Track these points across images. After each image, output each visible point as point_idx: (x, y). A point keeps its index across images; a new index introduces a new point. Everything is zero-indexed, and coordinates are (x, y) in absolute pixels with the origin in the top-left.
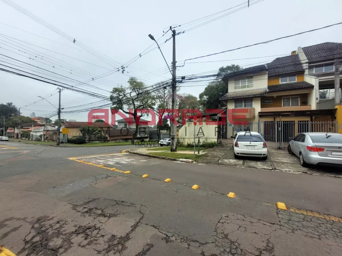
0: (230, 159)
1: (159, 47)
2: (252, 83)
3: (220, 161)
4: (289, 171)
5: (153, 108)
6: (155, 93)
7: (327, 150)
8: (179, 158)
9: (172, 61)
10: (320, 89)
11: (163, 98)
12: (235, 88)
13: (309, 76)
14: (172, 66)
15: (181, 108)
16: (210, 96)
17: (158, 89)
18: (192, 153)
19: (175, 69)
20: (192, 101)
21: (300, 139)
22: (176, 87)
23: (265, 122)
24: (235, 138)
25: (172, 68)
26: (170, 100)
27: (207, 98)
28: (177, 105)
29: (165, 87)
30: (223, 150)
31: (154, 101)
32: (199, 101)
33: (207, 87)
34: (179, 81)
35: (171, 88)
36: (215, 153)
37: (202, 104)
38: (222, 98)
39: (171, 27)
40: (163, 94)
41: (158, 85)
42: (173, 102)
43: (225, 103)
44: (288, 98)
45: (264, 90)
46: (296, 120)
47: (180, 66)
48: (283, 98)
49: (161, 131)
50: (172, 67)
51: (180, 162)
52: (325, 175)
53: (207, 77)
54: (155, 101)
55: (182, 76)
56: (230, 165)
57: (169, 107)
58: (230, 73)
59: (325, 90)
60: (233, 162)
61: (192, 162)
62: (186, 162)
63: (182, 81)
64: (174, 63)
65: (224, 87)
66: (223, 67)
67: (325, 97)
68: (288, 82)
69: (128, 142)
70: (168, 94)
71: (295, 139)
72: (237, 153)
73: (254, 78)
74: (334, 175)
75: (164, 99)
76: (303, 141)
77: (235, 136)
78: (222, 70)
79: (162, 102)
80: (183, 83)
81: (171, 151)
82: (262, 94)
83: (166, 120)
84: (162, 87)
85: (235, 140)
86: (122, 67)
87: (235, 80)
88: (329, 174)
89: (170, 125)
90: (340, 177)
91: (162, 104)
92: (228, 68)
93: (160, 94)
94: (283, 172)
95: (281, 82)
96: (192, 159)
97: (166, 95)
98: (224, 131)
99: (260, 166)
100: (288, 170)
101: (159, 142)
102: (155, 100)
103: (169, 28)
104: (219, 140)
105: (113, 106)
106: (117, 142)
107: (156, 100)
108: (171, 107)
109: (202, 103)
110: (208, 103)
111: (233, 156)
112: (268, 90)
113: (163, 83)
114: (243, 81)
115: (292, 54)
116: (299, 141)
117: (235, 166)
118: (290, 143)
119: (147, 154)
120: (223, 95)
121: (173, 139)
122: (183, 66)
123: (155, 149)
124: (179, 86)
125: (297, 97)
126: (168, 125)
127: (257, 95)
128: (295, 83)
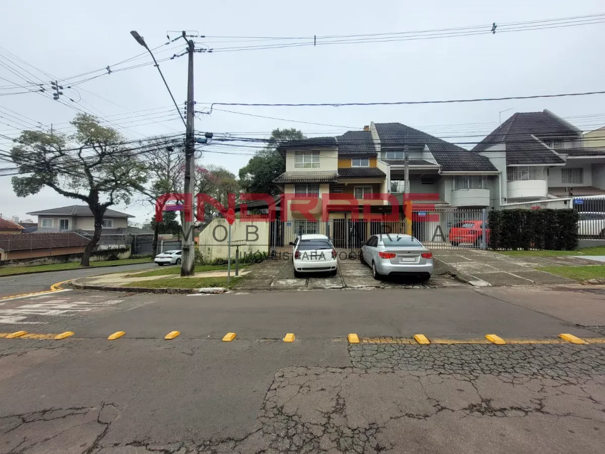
0: (288, 278)
1: (156, 63)
2: (319, 161)
3: (272, 285)
4: (362, 287)
5: (142, 189)
6: (146, 155)
7: (398, 256)
8: (200, 287)
9: (186, 99)
10: (391, 180)
11: (165, 169)
12: (296, 166)
13: (381, 161)
14: (185, 108)
15: (205, 192)
16: (257, 175)
17: (152, 150)
18: (225, 274)
19: (193, 117)
20: (226, 179)
21: (372, 242)
22: (194, 150)
23: (335, 220)
24: (295, 245)
25: (185, 113)
26: (180, 174)
27: (252, 178)
28: (195, 185)
29: (171, 147)
30: (279, 265)
31: (143, 173)
32: (239, 182)
33: (253, 158)
34: (200, 141)
35: (183, 151)
36: (265, 272)
37: (243, 187)
38: (276, 180)
39: (184, 33)
40: (167, 162)
41: (154, 142)
42: (187, 178)
43: (280, 188)
44: (360, 188)
45: (334, 174)
47: (202, 113)
48: (355, 188)
49: (160, 236)
50: (186, 110)
51: (200, 294)
52: (397, 287)
53: (253, 140)
54: (145, 174)
55: (206, 132)
56: (288, 288)
57: (179, 188)
58: (289, 141)
59: (396, 181)
60: (293, 284)
61: (225, 291)
62: (213, 293)
63: (206, 141)
64: (190, 103)
65: (280, 163)
66: (278, 129)
67: (395, 190)
68: (360, 166)
69: (71, 262)
70: (178, 162)
71: (368, 244)
72: (299, 269)
73: (321, 155)
74: (404, 286)
75: (168, 172)
76: (376, 245)
77: (295, 242)
78: (277, 133)
79: (164, 178)
80: (208, 144)
81: (182, 275)
82: (331, 179)
83: (171, 212)
84: (163, 146)
85: (295, 247)
86: (53, 83)
87: (296, 153)
88: (400, 286)
89: (180, 223)
90: (409, 288)
91: (162, 182)
92: (287, 133)
93: (160, 161)
94: (355, 290)
95: (355, 165)
96: (225, 287)
97: (172, 165)
98: (280, 234)
99: (328, 284)
100: (360, 286)
101: (154, 257)
102: (147, 172)
103: (181, 34)
104: (271, 249)
105: (20, 176)
106: (33, 264)
107: (150, 172)
108: (183, 188)
109: (244, 185)
110: (254, 185)
111: (293, 274)
112: (338, 174)
113: (165, 138)
114: (306, 156)
115: (364, 129)
116: (371, 245)
117: (295, 290)
118: (362, 249)
119: (123, 285)
120: (277, 175)
121: (186, 250)
122: (208, 113)
123: (144, 273)
124: (201, 149)
125: (370, 188)
126: (176, 223)
127: (325, 179)
128: (368, 169)
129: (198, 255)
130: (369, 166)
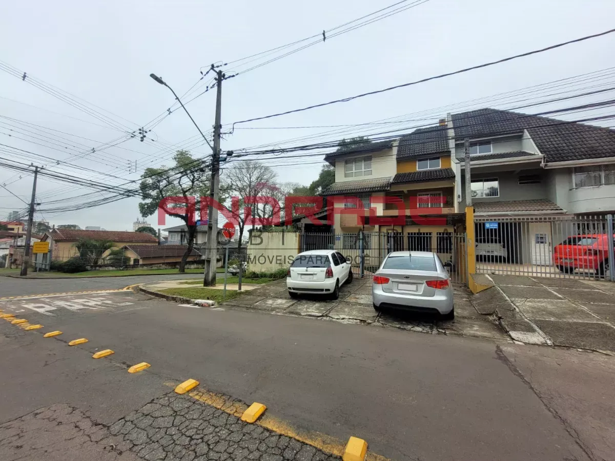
19: (219, 138)
22: (219, 168)
29: (202, 168)
34: (223, 159)
35: (211, 169)
39: (213, 66)
47: (225, 134)
50: (214, 134)
55: (227, 150)
63: (228, 158)
64: (218, 127)
80: (228, 162)
106: (153, 269)
122: (231, 133)
124: (223, 167)
128: (441, 170)
130: (440, 167)
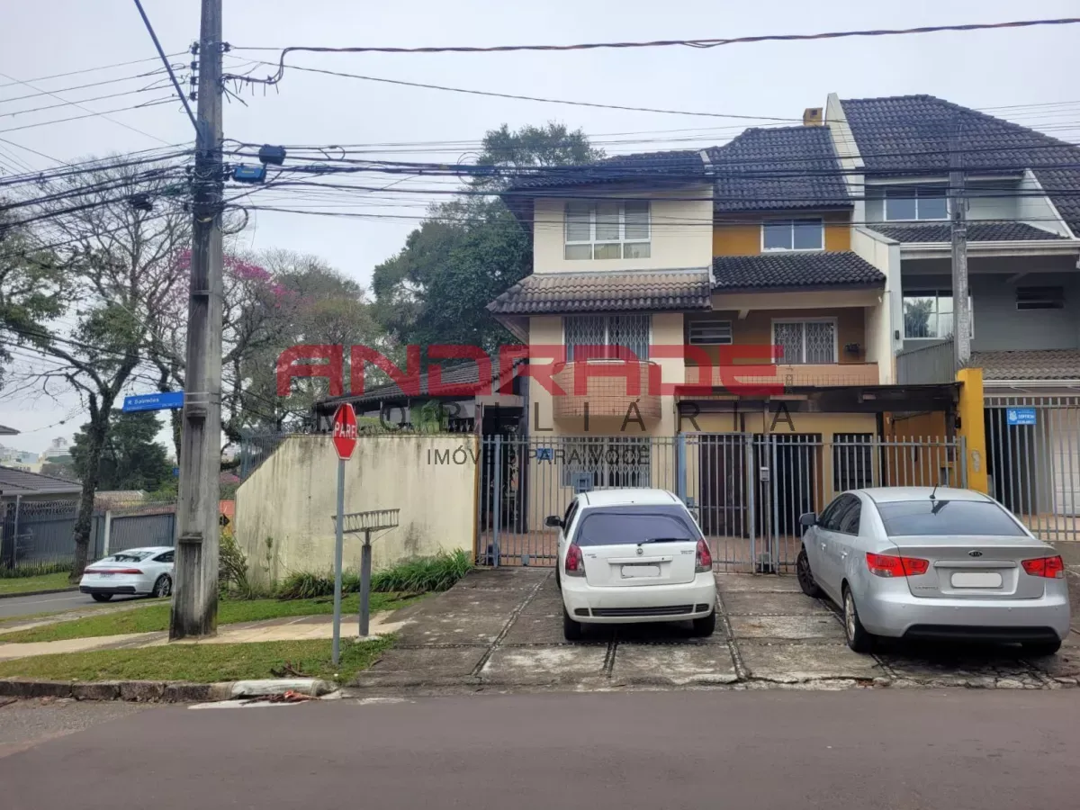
0: (540, 646)
2: (647, 237)
3: (486, 669)
4: (807, 681)
5: (43, 339)
6: (62, 225)
7: (936, 568)
8: (233, 676)
10: (905, 294)
11: (122, 268)
12: (569, 253)
13: (869, 231)
14: (193, 65)
15: (255, 345)
16: (436, 284)
17: (83, 207)
18: (323, 631)
19: (220, 93)
20: (328, 303)
21: (841, 518)
22: (222, 206)
23: (704, 438)
24: (565, 526)
25: (193, 80)
26: (175, 286)
27: (418, 295)
28: (225, 321)
29: (146, 195)
30: (510, 598)
31: (49, 283)
32: (374, 311)
33: (420, 228)
34: (244, 173)
35: (185, 207)
36: (461, 622)
37: (388, 327)
38: (501, 303)
40: (130, 246)
41: (89, 179)
42: (199, 299)
43: (516, 331)
44: (793, 325)
45: (700, 278)
46: (826, 427)
47: (248, 80)
48: (776, 325)
49: (101, 496)
50: (197, 73)
51: (236, 704)
52: (936, 681)
53: (420, 169)
54: (56, 288)
55: (262, 144)
56: (543, 682)
57: (168, 333)
58: (541, 169)
59: (925, 299)
60: (560, 665)
61: (321, 693)
62: (281, 698)
63: (264, 172)
64: (210, 48)
65: (513, 243)
67: (922, 332)
68: (793, 250)
70: (167, 245)
71: (824, 524)
72: (580, 611)
73: (656, 214)
74: (963, 676)
75: (134, 279)
76: (854, 528)
77: (566, 516)
78: (500, 144)
79: (118, 299)
80: (270, 186)
81: (173, 636)
82: (689, 297)
83: (142, 417)
84: (117, 193)
85: (566, 535)
87: (569, 211)
88: (947, 678)
89: (171, 452)
90: (982, 687)
91: (112, 308)
92: (535, 140)
93: (106, 241)
94: (781, 689)
95: (768, 245)
96: (323, 675)
97: (147, 254)
98: (515, 486)
99: (683, 669)
100: (801, 676)
101: (79, 571)
102: (62, 281)
104: (483, 540)
107: (74, 279)
108: (182, 332)
109: (390, 320)
110: (425, 320)
111: (560, 632)
112: (712, 279)
113: (126, 165)
114: (603, 219)
115: (805, 120)
116: (837, 528)
117: (567, 689)
118: (806, 539)
120: (504, 286)
121: (191, 546)
122: (270, 81)
123: (42, 629)
124: (245, 201)
125: (829, 325)
126: (159, 451)
127: (667, 298)
128: (819, 258)
129: (231, 566)
130: (823, 248)
